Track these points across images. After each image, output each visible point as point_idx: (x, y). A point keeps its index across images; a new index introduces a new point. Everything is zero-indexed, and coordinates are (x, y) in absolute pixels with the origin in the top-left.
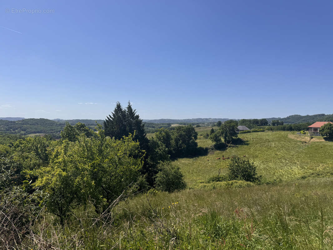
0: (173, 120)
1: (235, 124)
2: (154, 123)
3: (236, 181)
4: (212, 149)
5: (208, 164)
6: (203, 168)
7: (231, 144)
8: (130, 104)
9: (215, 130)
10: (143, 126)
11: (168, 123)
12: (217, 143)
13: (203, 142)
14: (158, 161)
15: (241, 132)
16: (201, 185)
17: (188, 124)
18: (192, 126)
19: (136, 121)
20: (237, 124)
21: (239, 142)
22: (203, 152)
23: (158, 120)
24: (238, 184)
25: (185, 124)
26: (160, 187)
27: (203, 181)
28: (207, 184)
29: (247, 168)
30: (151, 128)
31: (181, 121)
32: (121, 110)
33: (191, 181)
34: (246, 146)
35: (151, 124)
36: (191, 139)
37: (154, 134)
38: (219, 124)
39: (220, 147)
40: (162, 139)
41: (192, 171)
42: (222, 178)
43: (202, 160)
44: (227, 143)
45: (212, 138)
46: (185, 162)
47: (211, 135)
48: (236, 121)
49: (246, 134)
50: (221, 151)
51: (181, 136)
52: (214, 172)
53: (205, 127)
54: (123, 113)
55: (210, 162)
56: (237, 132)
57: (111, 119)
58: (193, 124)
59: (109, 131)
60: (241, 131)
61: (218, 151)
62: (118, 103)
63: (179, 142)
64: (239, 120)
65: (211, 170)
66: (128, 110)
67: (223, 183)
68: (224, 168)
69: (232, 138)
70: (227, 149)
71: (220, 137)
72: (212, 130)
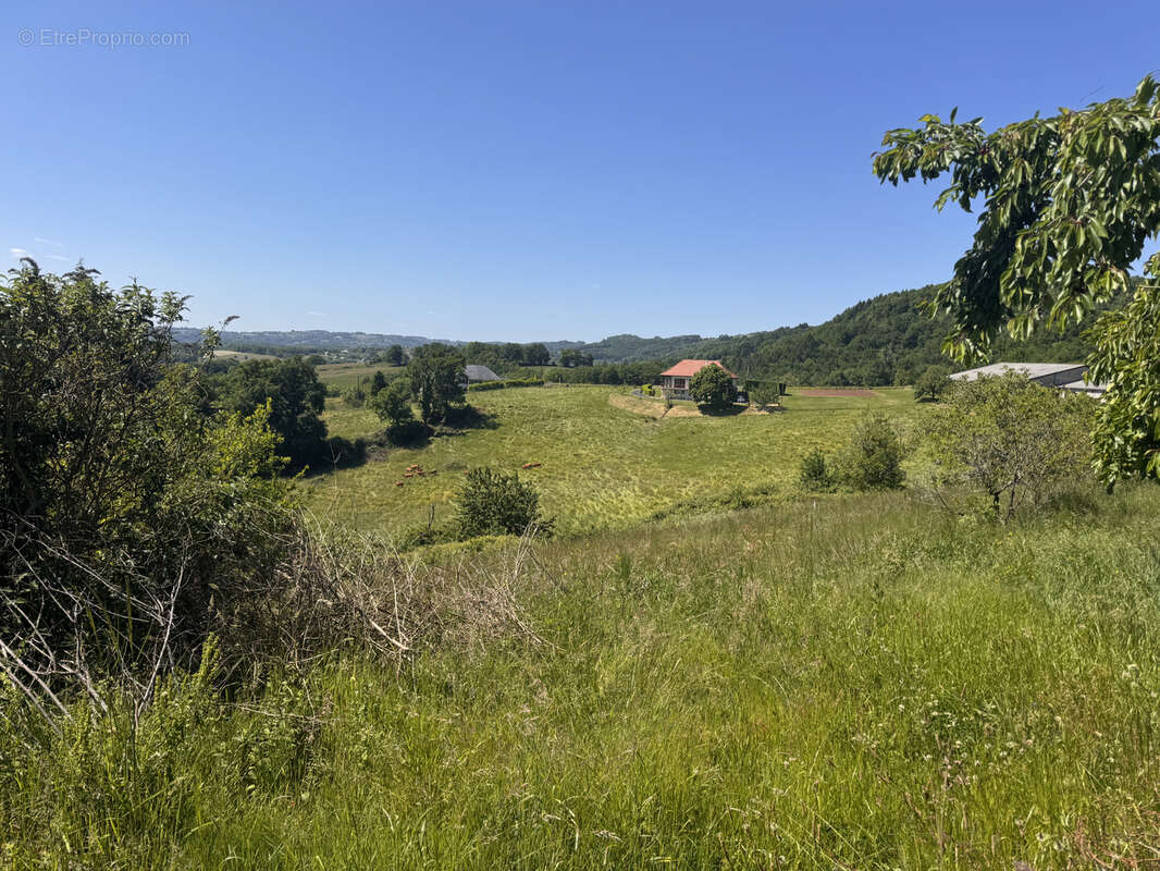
1: (458, 360)
4: (381, 445)
5: (367, 497)
6: (350, 511)
7: (445, 425)
9: (389, 376)
12: (398, 423)
13: (341, 421)
15: (474, 385)
20: (462, 359)
22: (353, 455)
25: (260, 351)
34: (491, 431)
36: (303, 408)
38: (396, 356)
39: (408, 436)
43: (344, 486)
44: (432, 424)
45: (377, 406)
47: (374, 394)
48: (453, 348)
49: (490, 392)
50: (410, 449)
52: (391, 519)
53: (347, 364)
56: (463, 386)
61: (401, 452)
64: (460, 344)
68: (423, 504)
69: (446, 405)
70: (430, 443)
71: (406, 404)
72: (376, 377)
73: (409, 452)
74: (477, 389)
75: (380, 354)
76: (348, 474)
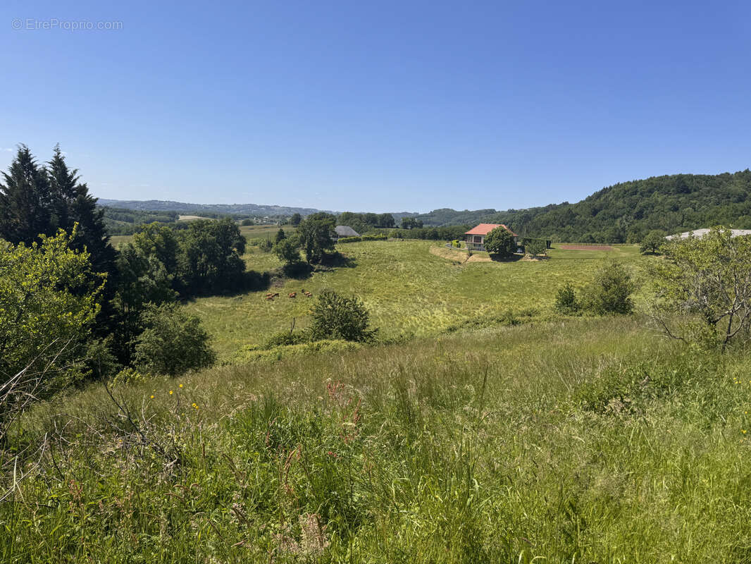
0: (184, 205)
1: (331, 222)
2: (132, 208)
3: (327, 341)
4: (280, 276)
5: (268, 310)
6: (257, 318)
7: (321, 264)
9: (287, 233)
10: (101, 214)
11: (172, 212)
12: (291, 262)
13: (256, 261)
14: (144, 304)
15: (342, 239)
16: (249, 354)
17: (222, 217)
18: (232, 221)
19: (81, 201)
20: (335, 222)
21: (338, 261)
22: (259, 282)
23: (142, 203)
24: (330, 348)
25: (214, 216)
26: (147, 366)
27: (255, 346)
28: (265, 353)
29: (351, 313)
30: (122, 223)
31: (206, 207)
32: (32, 167)
33: (228, 347)
34: (351, 269)
35: (125, 212)
36: (231, 252)
37: (131, 237)
38: (297, 219)
39: (298, 271)
41: (231, 326)
42: (299, 337)
43: (254, 302)
45: (278, 251)
46: (213, 306)
47: (277, 243)
48: (332, 216)
49: (352, 243)
50: (298, 279)
51: (203, 244)
52: (282, 325)
53: (266, 226)
54: (39, 177)
55: (272, 305)
56: (334, 239)
58: (236, 218)
60: (341, 237)
61: (292, 281)
62: (22, 147)
63: (199, 258)
64: (338, 213)
65: (275, 321)
66: (56, 169)
67: (299, 347)
68: (304, 316)
69: (323, 253)
70: (311, 276)
71: (297, 250)
72: (279, 233)
73: (297, 281)
74: (344, 242)
75: (288, 219)
76: (257, 295)
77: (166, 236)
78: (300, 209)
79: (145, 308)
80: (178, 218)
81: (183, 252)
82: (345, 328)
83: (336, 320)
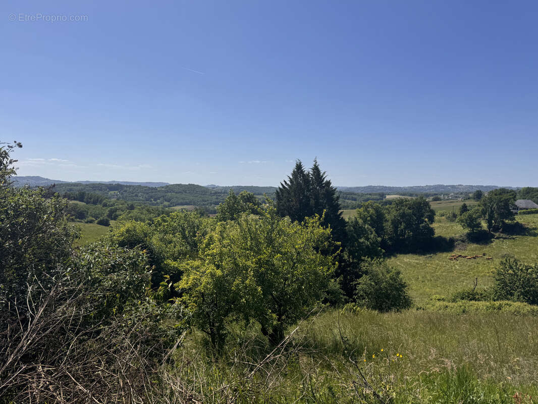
0: (390, 188)
1: (511, 197)
2: (356, 192)
3: (509, 302)
4: (463, 241)
5: (453, 268)
6: (444, 274)
7: (501, 232)
8: (316, 163)
9: (470, 206)
10: (338, 198)
11: (380, 194)
12: (473, 230)
13: (442, 228)
14: (363, 258)
15: (523, 211)
16: (438, 304)
17: (417, 195)
18: (424, 198)
19: (327, 191)
20: (515, 197)
21: (519, 230)
22: (446, 245)
23: (362, 188)
24: (512, 309)
25: (411, 195)
26: (364, 301)
27: (443, 297)
28: (451, 304)
29: (533, 279)
30: (350, 201)
31: (405, 189)
32: (302, 172)
33: (421, 294)
34: (532, 238)
35: (351, 194)
36: (423, 221)
37: (355, 210)
38: (478, 195)
39: (479, 238)
40: (368, 221)
41: (423, 277)
42: (481, 294)
43: (441, 260)
44: (494, 232)
45: (462, 221)
46: (409, 261)
47: (461, 215)
48: (512, 191)
49: (533, 215)
50: (479, 244)
51: (403, 215)
52: (465, 281)
53: (451, 201)
54: (306, 177)
55: (457, 264)
56: (514, 211)
57: (286, 187)
58: (427, 195)
59: (283, 206)
60: (521, 209)
61: (474, 246)
62: (298, 161)
63: (400, 226)
64: (518, 189)
65: (459, 277)
66: (314, 172)
67: (482, 304)
68: (485, 275)
69: (504, 223)
70: (492, 242)
71: (478, 220)
72: (463, 206)
73: (479, 246)
74: (524, 213)
75: (471, 195)
76: (444, 255)
77: (377, 210)
78: (482, 186)
79: (364, 260)
80: (385, 197)
81: (388, 221)
82: (527, 292)
83: (517, 284)
